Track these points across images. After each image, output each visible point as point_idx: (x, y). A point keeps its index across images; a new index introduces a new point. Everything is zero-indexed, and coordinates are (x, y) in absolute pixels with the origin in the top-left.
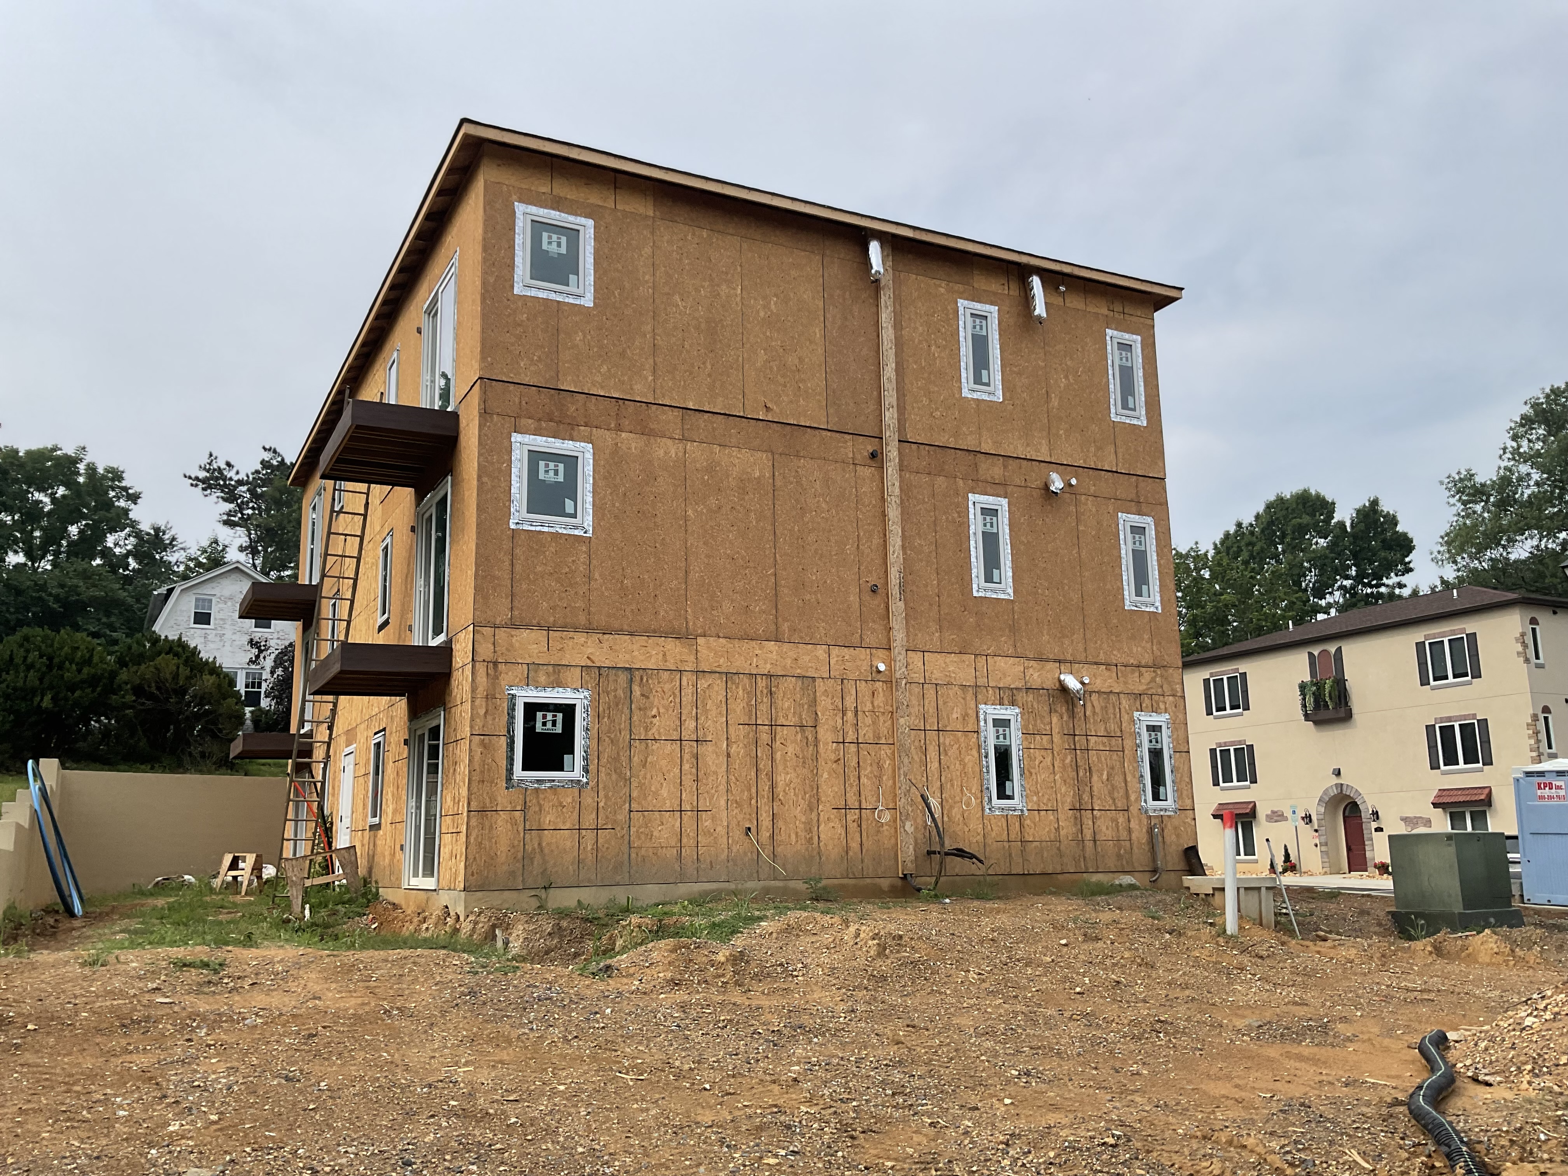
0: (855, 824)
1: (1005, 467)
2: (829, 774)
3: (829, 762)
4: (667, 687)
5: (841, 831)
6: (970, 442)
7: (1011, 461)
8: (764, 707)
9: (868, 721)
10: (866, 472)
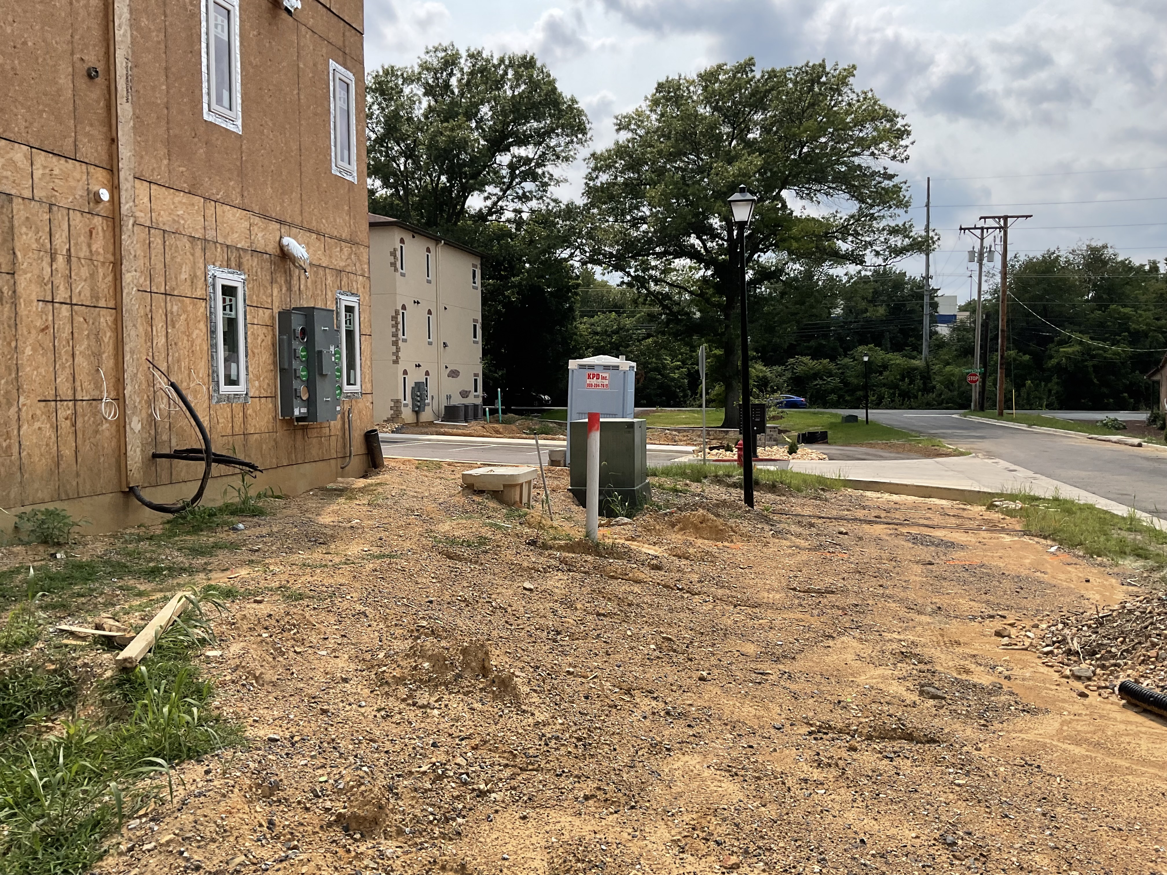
0: (68, 422)
2: (34, 350)
3: (33, 331)
5: (48, 432)
9: (85, 272)
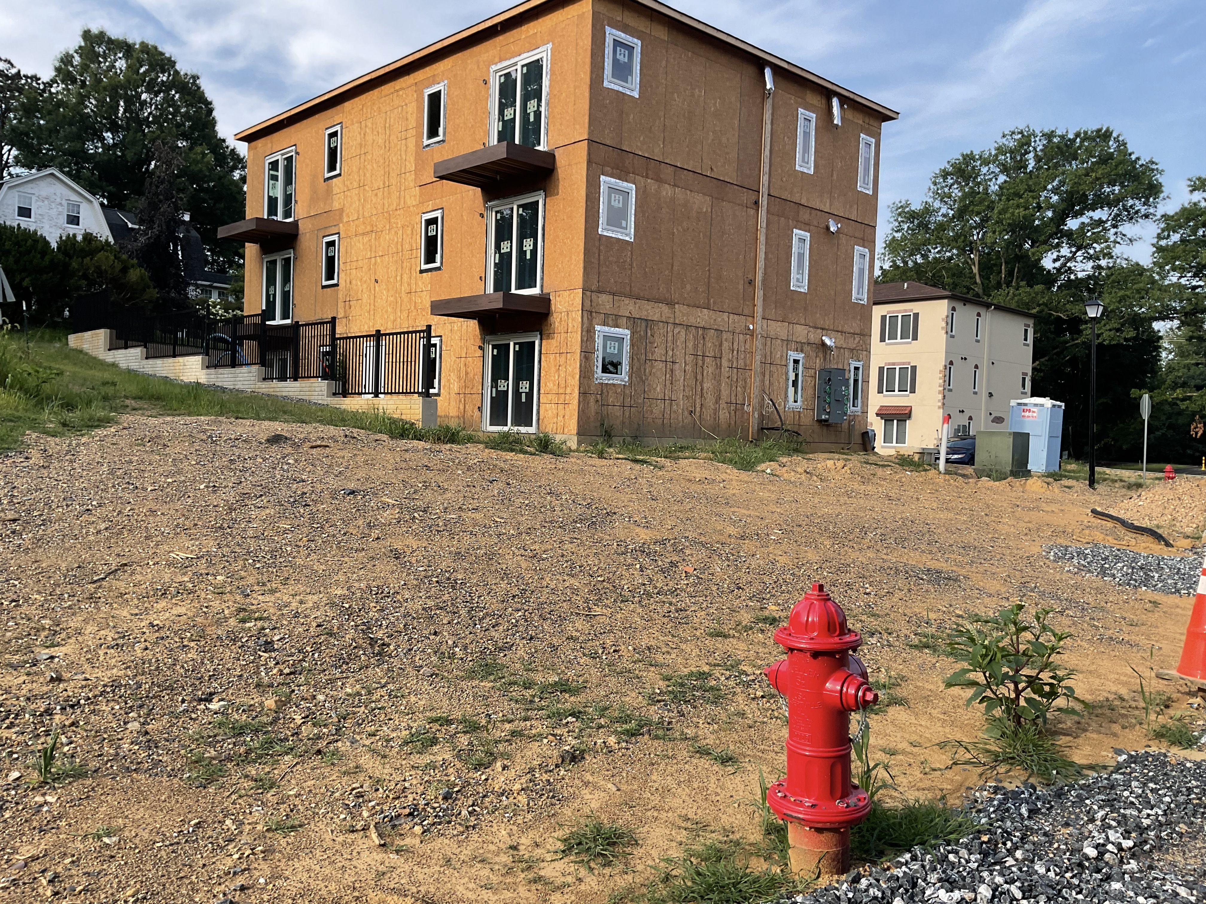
0: (734, 411)
1: (810, 214)
2: (725, 384)
3: (725, 378)
4: (662, 331)
6: (796, 199)
7: (813, 211)
8: (700, 346)
9: (742, 357)
10: (752, 212)
